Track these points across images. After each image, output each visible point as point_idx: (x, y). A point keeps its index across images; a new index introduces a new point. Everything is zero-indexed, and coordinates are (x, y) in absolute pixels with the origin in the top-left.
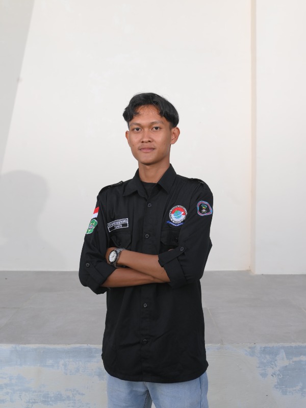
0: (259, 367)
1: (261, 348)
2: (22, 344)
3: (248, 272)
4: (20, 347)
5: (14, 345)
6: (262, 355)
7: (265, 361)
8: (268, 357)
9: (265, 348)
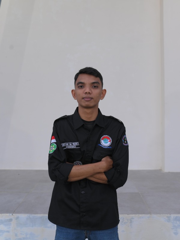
0: (173, 229)
1: (174, 217)
2: (33, 214)
3: (160, 170)
4: (32, 216)
5: (28, 215)
6: (175, 221)
7: (176, 225)
8: (178, 222)
9: (176, 217)
